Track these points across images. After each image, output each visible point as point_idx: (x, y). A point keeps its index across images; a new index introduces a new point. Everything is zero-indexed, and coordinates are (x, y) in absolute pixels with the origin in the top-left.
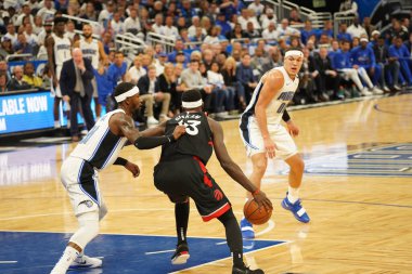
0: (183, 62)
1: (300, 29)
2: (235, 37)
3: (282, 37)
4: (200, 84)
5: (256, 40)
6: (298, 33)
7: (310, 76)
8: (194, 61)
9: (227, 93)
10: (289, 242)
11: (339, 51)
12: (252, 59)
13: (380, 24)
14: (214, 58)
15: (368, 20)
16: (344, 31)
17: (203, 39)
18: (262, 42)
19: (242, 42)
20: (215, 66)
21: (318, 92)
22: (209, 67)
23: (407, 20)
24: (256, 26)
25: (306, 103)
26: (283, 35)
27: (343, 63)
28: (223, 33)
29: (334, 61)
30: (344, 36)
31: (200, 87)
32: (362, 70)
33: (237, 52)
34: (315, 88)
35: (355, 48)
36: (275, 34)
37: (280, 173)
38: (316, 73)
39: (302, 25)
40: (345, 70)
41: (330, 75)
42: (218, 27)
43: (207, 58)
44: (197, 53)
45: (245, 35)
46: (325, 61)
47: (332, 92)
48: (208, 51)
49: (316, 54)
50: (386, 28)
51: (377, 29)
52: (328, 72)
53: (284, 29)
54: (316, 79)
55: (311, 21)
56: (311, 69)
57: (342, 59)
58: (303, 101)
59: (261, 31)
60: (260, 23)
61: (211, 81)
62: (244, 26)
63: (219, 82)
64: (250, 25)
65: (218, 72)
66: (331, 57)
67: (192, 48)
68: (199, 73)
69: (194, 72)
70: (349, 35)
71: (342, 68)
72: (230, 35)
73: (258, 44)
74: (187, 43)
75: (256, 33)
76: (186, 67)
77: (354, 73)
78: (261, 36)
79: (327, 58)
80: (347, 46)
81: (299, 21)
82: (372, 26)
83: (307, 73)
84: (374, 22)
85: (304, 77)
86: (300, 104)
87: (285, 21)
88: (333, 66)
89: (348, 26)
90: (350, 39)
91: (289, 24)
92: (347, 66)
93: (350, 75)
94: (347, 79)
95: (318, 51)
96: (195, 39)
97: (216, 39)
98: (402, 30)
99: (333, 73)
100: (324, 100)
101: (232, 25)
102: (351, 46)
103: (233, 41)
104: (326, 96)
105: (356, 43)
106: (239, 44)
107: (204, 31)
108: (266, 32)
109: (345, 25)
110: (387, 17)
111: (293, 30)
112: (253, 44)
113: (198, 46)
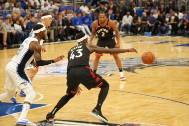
0: (2, 19)
1: (59, 6)
2: (28, 9)
3: (50, 10)
4: (10, 30)
5: (38, 10)
6: (58, 8)
7: (62, 28)
8: (7, 19)
9: (23, 34)
10: (50, 105)
11: (76, 17)
12: (36, 19)
13: (95, 6)
14: (17, 18)
15: (90, 3)
16: (79, 8)
17: (12, 9)
18: (40, 12)
19: (31, 11)
20: (18, 22)
21: (66, 36)
22: (15, 22)
23: (106, 5)
24: (38, 4)
25: (61, 41)
26: (50, 8)
27: (78, 23)
28: (22, 6)
29: (74, 22)
30: (78, 11)
31: (10, 31)
32: (87, 27)
33: (28, 16)
34: (65, 34)
35: (84, 16)
36: (47, 8)
37: (47, 73)
38: (65, 27)
39: (60, 5)
40: (79, 26)
41: (72, 28)
42: (19, 3)
43: (14, 18)
44: (9, 15)
45: (32, 8)
46: (70, 22)
47: (72, 36)
48: (15, 14)
49: (66, 18)
50: (98, 8)
51: (94, 8)
52: (71, 27)
53: (51, 6)
54: (65, 30)
55: (63, 3)
56: (63, 25)
57: (77, 21)
58: (59, 40)
59: (40, 6)
60: (40, 3)
61: (16, 29)
62: (32, 3)
63: (20, 29)
64: (35, 3)
65: (19, 24)
66: (73, 20)
67: (7, 13)
68: (10, 25)
69: (7, 24)
70: (81, 11)
71: (77, 25)
72: (25, 7)
73: (38, 12)
74: (5, 10)
75: (38, 7)
76: (4, 22)
77: (83, 28)
78: (40, 9)
79: (71, 20)
80: (80, 15)
81: (59, 3)
82: (91, 7)
83: (61, 27)
84: (92, 5)
85: (60, 29)
86: (58, 41)
87: (52, 2)
88: (73, 24)
89: (81, 6)
90: (81, 12)
91: (54, 4)
92: (80, 24)
93: (81, 29)
94: (79, 30)
95: (66, 17)
96: (9, 8)
97: (18, 9)
98: (104, 9)
99: (73, 27)
100: (69, 40)
101: (27, 3)
102: (82, 15)
103: (27, 10)
104: (70, 38)
105: (84, 14)
106: (30, 12)
107: (13, 5)
108: (43, 7)
109: (79, 6)
110: (98, 3)
111: (55, 6)
112: (36, 12)
113: (10, 12)
